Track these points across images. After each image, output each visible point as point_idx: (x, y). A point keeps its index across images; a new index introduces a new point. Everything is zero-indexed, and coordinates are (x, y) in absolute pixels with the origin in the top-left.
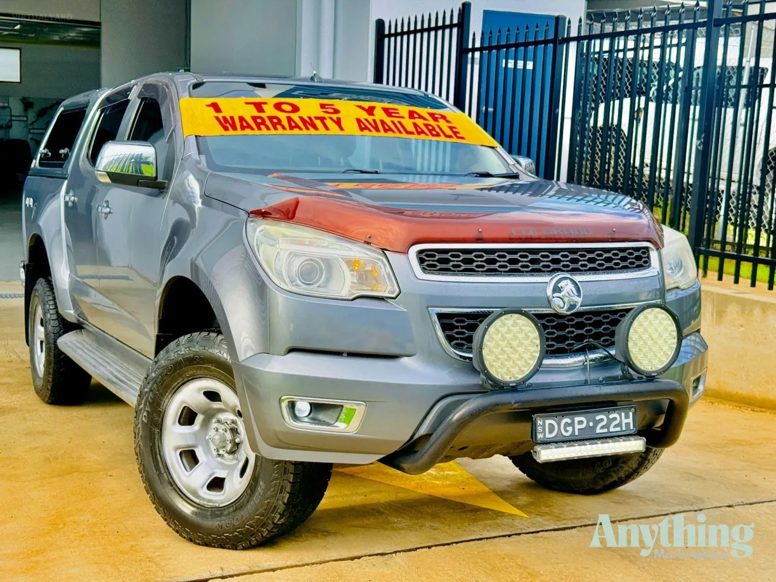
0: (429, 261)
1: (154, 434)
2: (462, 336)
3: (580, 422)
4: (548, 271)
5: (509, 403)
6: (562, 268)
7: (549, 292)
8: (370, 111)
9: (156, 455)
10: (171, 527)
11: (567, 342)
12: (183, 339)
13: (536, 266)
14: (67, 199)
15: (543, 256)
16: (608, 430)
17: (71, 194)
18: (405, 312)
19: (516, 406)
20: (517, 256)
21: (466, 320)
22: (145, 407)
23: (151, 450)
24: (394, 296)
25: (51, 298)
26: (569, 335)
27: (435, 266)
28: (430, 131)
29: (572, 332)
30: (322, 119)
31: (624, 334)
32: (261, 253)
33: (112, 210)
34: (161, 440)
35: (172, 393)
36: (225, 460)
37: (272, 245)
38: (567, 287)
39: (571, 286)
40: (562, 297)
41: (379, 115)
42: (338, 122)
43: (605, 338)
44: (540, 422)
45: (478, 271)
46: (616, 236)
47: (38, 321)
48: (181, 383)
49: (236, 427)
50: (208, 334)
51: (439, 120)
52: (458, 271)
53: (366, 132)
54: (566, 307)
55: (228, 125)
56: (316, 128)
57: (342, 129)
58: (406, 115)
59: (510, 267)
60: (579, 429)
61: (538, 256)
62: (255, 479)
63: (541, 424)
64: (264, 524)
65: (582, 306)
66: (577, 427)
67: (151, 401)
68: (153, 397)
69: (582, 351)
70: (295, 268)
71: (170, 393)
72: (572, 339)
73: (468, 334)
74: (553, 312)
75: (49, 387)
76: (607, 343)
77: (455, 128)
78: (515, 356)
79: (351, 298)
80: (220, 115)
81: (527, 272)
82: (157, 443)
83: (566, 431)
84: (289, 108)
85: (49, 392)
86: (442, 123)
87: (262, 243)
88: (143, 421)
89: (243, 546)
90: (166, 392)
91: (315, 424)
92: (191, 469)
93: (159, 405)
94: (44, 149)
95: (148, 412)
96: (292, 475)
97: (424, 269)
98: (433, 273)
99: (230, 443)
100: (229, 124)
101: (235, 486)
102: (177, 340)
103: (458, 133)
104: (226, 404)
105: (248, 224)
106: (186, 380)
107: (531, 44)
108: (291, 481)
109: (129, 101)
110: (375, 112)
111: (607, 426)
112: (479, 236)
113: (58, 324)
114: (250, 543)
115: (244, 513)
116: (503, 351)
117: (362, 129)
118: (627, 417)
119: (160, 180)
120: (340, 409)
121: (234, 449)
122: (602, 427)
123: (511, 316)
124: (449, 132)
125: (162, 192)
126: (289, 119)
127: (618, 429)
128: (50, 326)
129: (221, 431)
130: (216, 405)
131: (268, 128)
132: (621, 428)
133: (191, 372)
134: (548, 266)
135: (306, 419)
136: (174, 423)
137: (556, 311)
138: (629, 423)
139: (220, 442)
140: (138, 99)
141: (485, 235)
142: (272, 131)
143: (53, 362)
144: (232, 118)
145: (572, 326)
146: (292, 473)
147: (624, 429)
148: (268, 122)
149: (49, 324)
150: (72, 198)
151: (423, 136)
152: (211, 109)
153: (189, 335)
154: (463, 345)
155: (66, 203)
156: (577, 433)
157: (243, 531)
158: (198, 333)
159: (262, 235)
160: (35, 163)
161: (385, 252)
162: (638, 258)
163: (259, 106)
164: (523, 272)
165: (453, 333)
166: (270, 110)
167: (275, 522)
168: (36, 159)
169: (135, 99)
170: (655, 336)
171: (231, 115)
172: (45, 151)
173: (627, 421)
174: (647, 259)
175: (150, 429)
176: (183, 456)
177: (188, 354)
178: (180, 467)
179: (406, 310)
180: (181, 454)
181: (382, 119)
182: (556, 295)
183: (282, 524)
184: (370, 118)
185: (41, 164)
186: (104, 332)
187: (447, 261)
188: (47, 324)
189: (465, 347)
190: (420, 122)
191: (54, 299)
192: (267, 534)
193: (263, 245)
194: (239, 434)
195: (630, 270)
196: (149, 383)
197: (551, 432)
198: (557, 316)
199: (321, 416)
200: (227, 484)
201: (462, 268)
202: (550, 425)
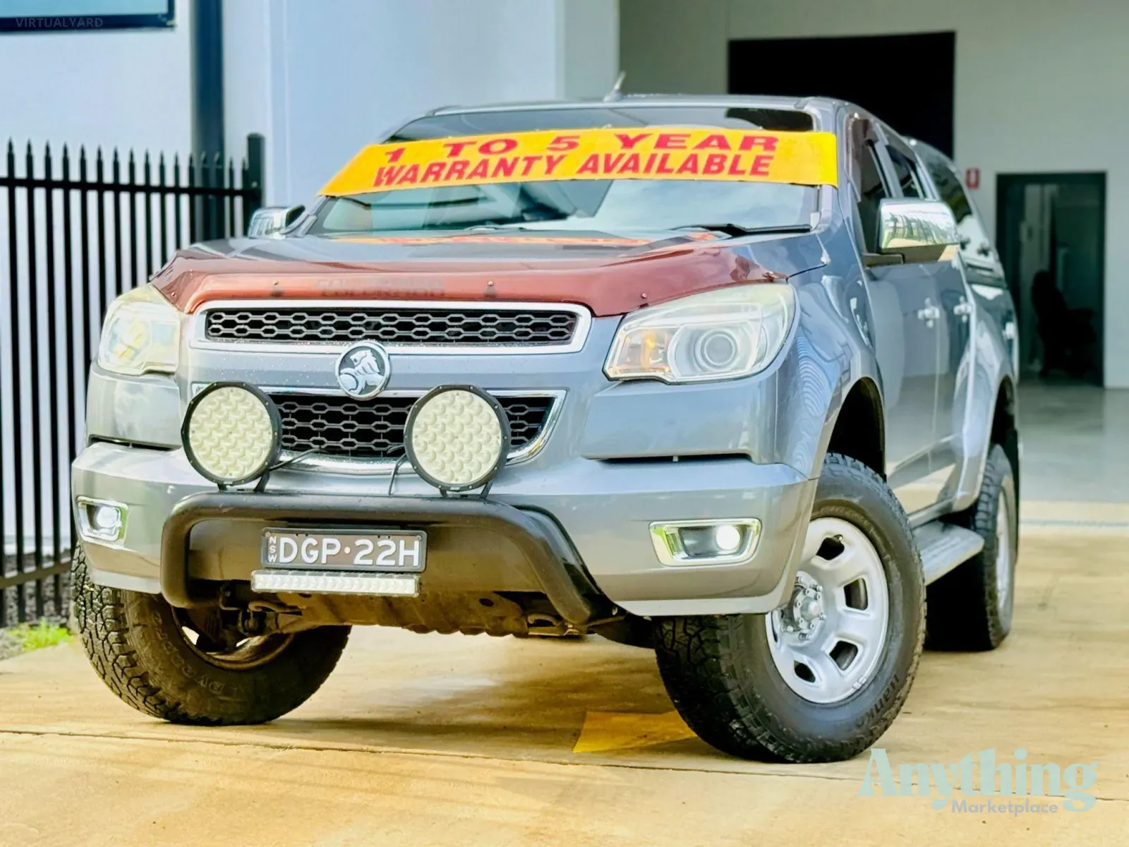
0: (215, 324)
3: (330, 546)
5: (218, 507)
6: (376, 335)
7: (337, 366)
11: (375, 441)
13: (342, 332)
15: (355, 318)
16: (374, 561)
20: (319, 318)
24: (174, 370)
26: (378, 431)
27: (219, 331)
29: (385, 427)
30: (533, 160)
38: (364, 359)
39: (371, 359)
40: (354, 374)
44: (272, 540)
45: (266, 338)
51: (754, 147)
54: (359, 388)
57: (548, 172)
59: (306, 332)
60: (327, 556)
61: (348, 319)
65: (385, 389)
66: (326, 552)
72: (384, 436)
74: (345, 395)
79: (141, 372)
81: (328, 339)
83: (310, 556)
97: (208, 335)
98: (215, 340)
100: (390, 175)
111: (373, 556)
112: (275, 290)
116: (219, 438)
117: (583, 170)
118: (409, 547)
122: (364, 557)
126: (482, 163)
127: (392, 563)
131: (437, 178)
132: (398, 561)
134: (358, 332)
137: (347, 393)
138: (412, 557)
145: (385, 418)
147: (401, 563)
156: (324, 561)
164: (323, 339)
173: (409, 552)
179: (178, 388)
182: (345, 370)
187: (233, 324)
197: (287, 554)
201: (247, 333)
202: (287, 545)
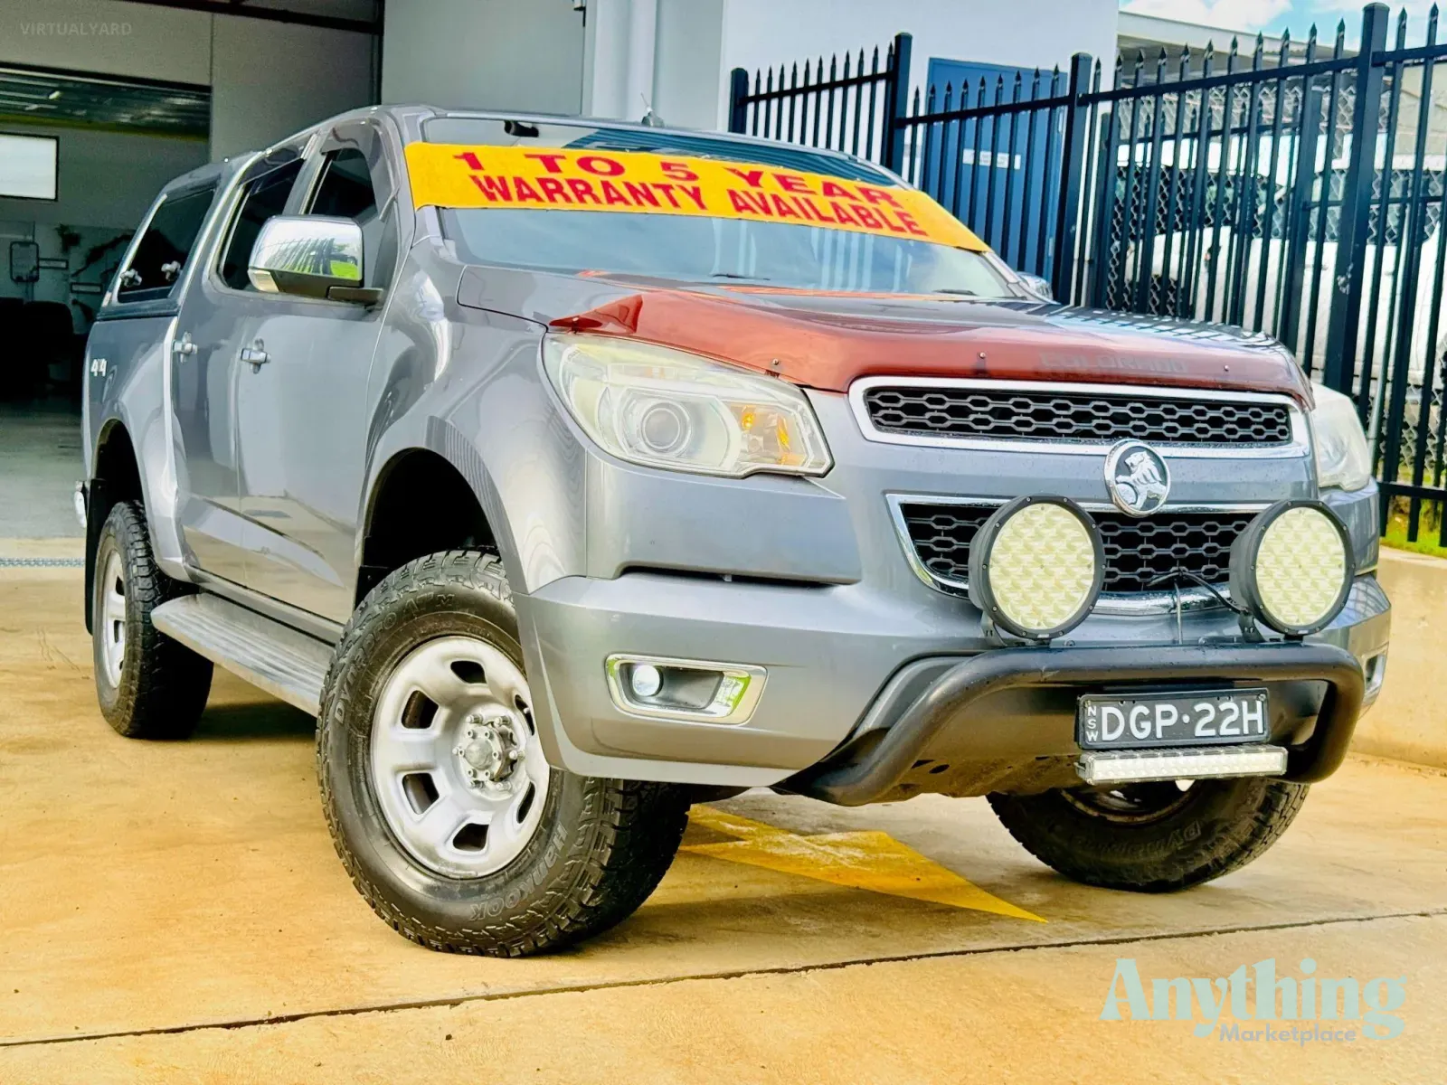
0: (887, 408)
1: (356, 743)
2: (946, 550)
3: (1167, 715)
4: (1106, 437)
5: (1038, 670)
6: (1132, 431)
7: (1109, 473)
8: (754, 178)
9: (359, 782)
10: (384, 918)
11: (1140, 570)
12: (416, 565)
13: (1083, 426)
14: (178, 347)
15: (1097, 408)
16: (1217, 731)
17: (184, 340)
18: (840, 501)
19: (1049, 675)
20: (1049, 406)
21: (954, 519)
22: (339, 694)
23: (350, 773)
24: (821, 471)
25: (138, 537)
26: (1144, 557)
27: (898, 418)
28: (863, 218)
29: (1150, 551)
30: (666, 189)
31: (1248, 551)
32: (571, 393)
33: (269, 357)
34: (368, 754)
35: (392, 665)
36: (487, 794)
37: (595, 379)
38: (1142, 464)
39: (1149, 464)
40: (1133, 483)
41: (769, 185)
42: (696, 194)
43: (1210, 566)
44: (1091, 710)
45: (978, 431)
46: (1231, 380)
47: (112, 583)
48: (410, 647)
49: (510, 731)
50: (464, 554)
51: (879, 200)
52: (941, 429)
53: (746, 214)
54: (1140, 503)
55: (494, 190)
56: (654, 202)
57: (702, 206)
58: (820, 190)
59: (1036, 425)
60: (1164, 728)
61: (1088, 408)
62: (548, 821)
63: (1094, 713)
64: (564, 906)
65: (1168, 502)
66: (1160, 723)
67: (351, 681)
68: (355, 675)
69: (1167, 587)
70: (636, 420)
71: (387, 667)
72: (1150, 563)
73: (957, 545)
74: (1117, 511)
75: (131, 703)
76: (1212, 577)
77: (907, 215)
78: (1049, 583)
79: (742, 473)
80: (480, 174)
81: (1067, 435)
82: (360, 760)
83: (1140, 729)
84: (607, 168)
85: (131, 714)
86: (884, 205)
87: (574, 375)
88: (335, 720)
89: (520, 950)
90: (382, 664)
91: (669, 707)
92: (423, 810)
93: (366, 688)
94: (129, 269)
95: (345, 702)
96: (618, 814)
97: (877, 424)
98: (894, 431)
99: (499, 759)
100: (497, 188)
101: (508, 839)
102: (403, 567)
103: (914, 223)
104: (494, 686)
105: (547, 344)
106: (419, 640)
107: (1025, 106)
108: (617, 824)
109: (302, 162)
110: (761, 181)
111: (1215, 724)
112: (981, 366)
113: (151, 586)
114: (535, 944)
115: (526, 885)
116: (1027, 574)
117: (739, 209)
118: (1252, 709)
119: (368, 287)
120: (717, 679)
121: (505, 773)
122: (1206, 726)
123: (1042, 509)
124: (897, 222)
125: (370, 311)
126: (606, 185)
127: (1236, 731)
128: (136, 588)
129: (482, 737)
130: (474, 689)
131: (567, 199)
132: (1242, 729)
133: (431, 625)
134: (1107, 427)
135: (653, 700)
136: (395, 722)
137: (1121, 508)
138: (1256, 721)
139: (482, 757)
140: (319, 155)
141: (990, 365)
142: (576, 205)
143: (139, 656)
144: (502, 180)
145: (1150, 540)
146: (617, 810)
147: (1246, 731)
148: (567, 189)
149: (136, 584)
150: (188, 346)
151: (850, 226)
152: (464, 163)
153: (428, 557)
154: (948, 566)
155: (175, 356)
156: (1159, 735)
157: (523, 920)
158: (445, 553)
159: (574, 361)
160: (110, 298)
161: (806, 390)
162: (1270, 424)
163: (550, 162)
164: (1060, 435)
165: (929, 543)
166: (569, 169)
167: (584, 902)
168: (111, 291)
169: (314, 156)
170: (1305, 561)
171: (501, 174)
172: (131, 273)
173: (1252, 717)
174: (1284, 427)
175: (349, 735)
176: (409, 784)
177: (425, 591)
178: (404, 805)
179: (843, 498)
180: (405, 781)
181: (774, 192)
182: (1121, 478)
183: (596, 908)
184: (754, 191)
185: (121, 298)
186: (245, 587)
187: (920, 410)
188: (132, 584)
189: (953, 570)
190: (844, 203)
191: (146, 538)
192: (567, 927)
193: (576, 378)
194: (515, 744)
195: (1255, 444)
196: (348, 648)
197: (1111, 730)
198: (1123, 518)
199: (683, 693)
200: (491, 835)
201: (948, 424)
202: (1111, 716)
